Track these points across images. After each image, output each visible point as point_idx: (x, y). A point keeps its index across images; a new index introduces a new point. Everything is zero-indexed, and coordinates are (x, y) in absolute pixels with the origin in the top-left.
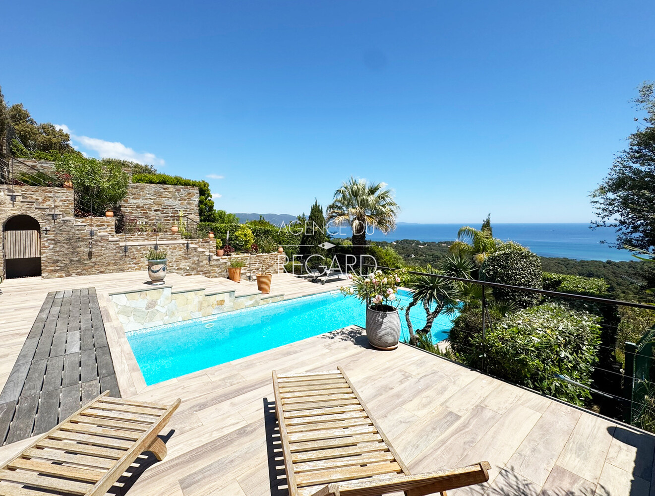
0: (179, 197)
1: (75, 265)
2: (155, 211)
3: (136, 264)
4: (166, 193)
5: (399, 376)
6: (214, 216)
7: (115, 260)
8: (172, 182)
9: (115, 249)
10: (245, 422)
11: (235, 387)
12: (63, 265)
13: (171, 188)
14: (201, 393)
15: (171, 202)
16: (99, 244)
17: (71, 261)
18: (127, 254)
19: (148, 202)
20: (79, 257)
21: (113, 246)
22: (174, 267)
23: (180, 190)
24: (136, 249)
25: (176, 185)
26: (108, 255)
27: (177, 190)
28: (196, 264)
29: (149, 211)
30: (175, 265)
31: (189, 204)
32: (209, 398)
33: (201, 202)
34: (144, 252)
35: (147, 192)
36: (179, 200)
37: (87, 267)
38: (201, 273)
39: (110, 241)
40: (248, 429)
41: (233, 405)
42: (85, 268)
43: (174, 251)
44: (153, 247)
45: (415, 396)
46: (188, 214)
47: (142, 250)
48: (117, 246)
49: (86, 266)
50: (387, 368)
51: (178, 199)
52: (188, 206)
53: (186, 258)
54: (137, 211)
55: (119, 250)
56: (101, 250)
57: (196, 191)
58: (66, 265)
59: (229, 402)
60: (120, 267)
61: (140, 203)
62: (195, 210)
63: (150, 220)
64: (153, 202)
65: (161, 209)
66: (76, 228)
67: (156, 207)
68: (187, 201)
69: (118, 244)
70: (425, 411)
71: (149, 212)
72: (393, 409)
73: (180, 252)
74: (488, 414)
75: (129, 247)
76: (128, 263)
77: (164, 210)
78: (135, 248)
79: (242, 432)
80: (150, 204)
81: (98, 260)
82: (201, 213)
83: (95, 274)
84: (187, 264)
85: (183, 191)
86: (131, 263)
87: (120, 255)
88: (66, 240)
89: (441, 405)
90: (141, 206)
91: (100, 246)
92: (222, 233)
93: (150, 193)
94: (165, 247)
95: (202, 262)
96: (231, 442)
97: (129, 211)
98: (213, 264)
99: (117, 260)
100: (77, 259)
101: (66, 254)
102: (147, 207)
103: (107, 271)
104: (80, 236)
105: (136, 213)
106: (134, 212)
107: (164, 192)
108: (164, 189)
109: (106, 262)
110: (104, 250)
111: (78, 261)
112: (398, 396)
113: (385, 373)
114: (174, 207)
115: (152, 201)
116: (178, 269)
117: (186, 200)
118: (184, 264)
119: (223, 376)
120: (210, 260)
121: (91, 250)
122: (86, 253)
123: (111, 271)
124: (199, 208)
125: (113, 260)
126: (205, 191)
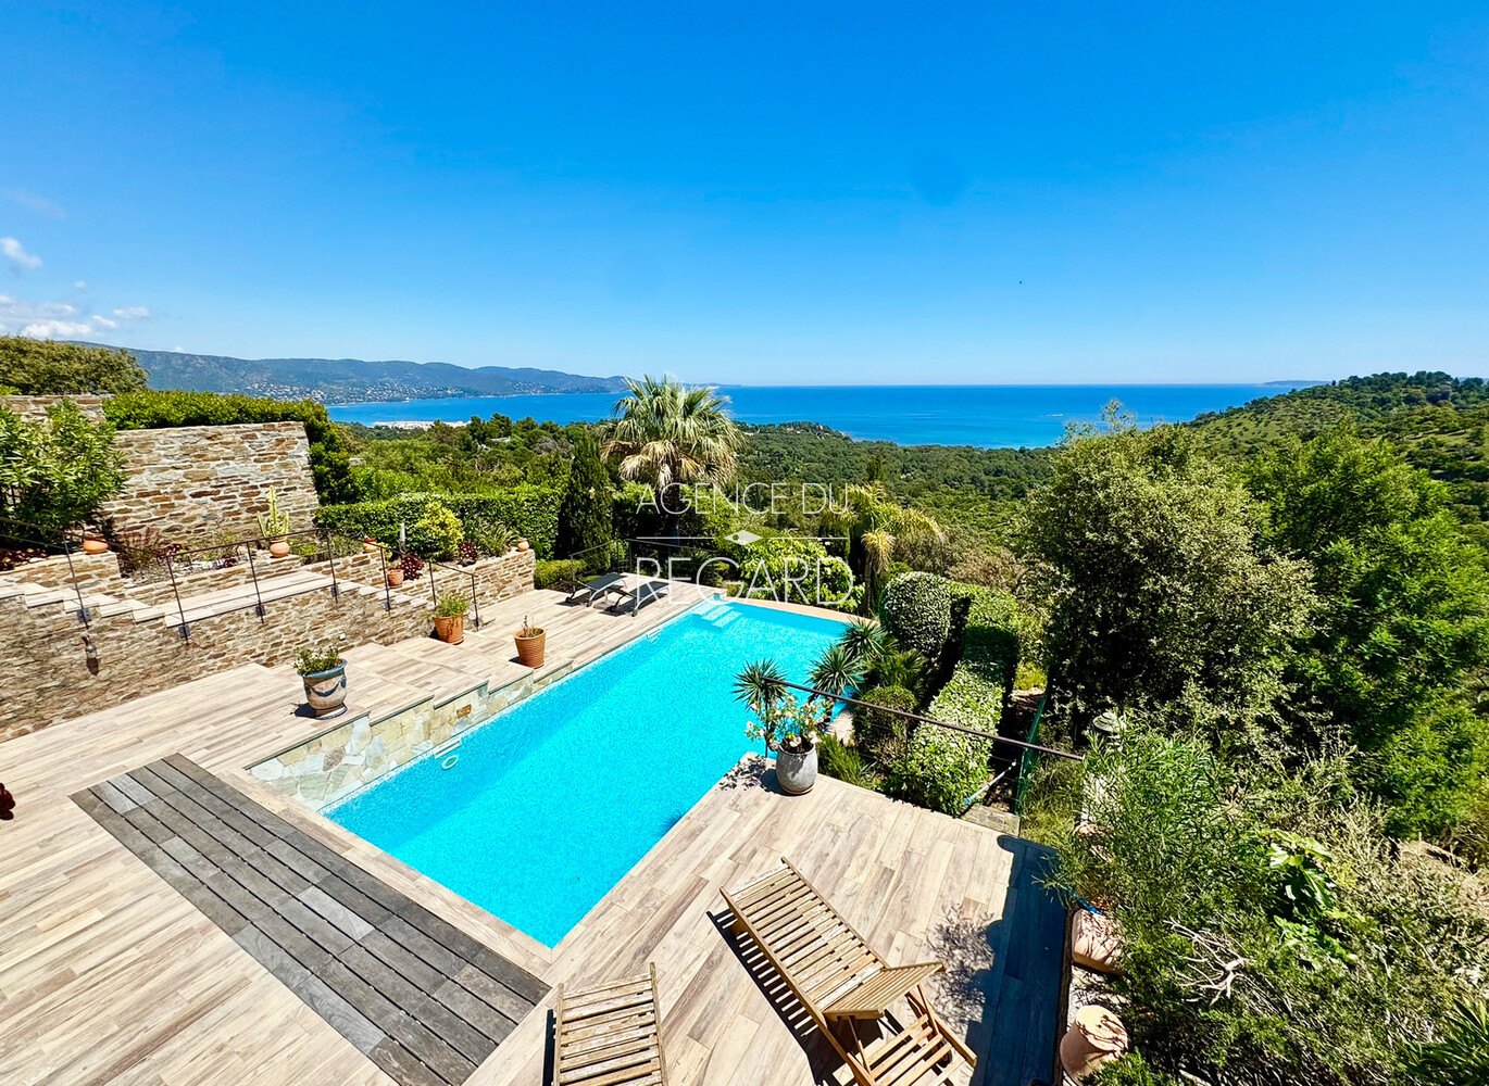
0: (253, 452)
1: (56, 698)
2: (193, 496)
3: (216, 657)
4: (218, 448)
5: (829, 834)
6: (353, 487)
7: (161, 661)
8: (224, 416)
9: (156, 637)
10: (705, 952)
11: (663, 911)
12: (19, 707)
13: (229, 433)
14: (629, 934)
15: (236, 468)
16: (111, 635)
17: (41, 692)
18: (190, 641)
19: (169, 477)
20: (62, 679)
21: (148, 630)
22: (311, 641)
23: (255, 437)
24: (212, 623)
25: (237, 421)
26: (139, 655)
27: (247, 437)
28: (359, 623)
29: (176, 498)
30: (311, 639)
31: (285, 466)
32: (645, 937)
33: (315, 459)
34: (233, 626)
35: (162, 453)
36: (255, 461)
37: (89, 695)
38: (373, 638)
39: (137, 623)
40: (715, 958)
41: (679, 935)
42: (85, 697)
43: (304, 608)
44: (251, 611)
45: (851, 859)
46: (285, 490)
47: (226, 622)
48: (161, 628)
49: (85, 693)
50: (814, 825)
51: (253, 458)
52: (283, 471)
53: (334, 617)
54: (144, 503)
55: (166, 638)
56: (120, 648)
57: (298, 431)
58: (29, 705)
59: (671, 932)
60: (178, 673)
61: (146, 483)
62: (303, 478)
63: (184, 521)
64: (185, 476)
65: (209, 489)
66: (36, 612)
67: (197, 487)
68: (277, 461)
69: (161, 624)
70: (865, 873)
71: (177, 502)
72: (837, 882)
73: (318, 607)
74: (914, 859)
75: (190, 625)
76: (196, 659)
77: (219, 492)
78: (207, 624)
79: (711, 964)
80: (178, 482)
81: (115, 672)
82: (320, 483)
83: (116, 704)
84: (340, 627)
85: (264, 436)
86: (206, 657)
87: (173, 646)
88: (13, 646)
89: (876, 862)
90: (150, 489)
91: (112, 639)
92: (382, 523)
93: (171, 452)
94: (283, 605)
95: (372, 615)
96: (707, 979)
97: (117, 508)
98: (397, 613)
99: (166, 660)
100: (57, 683)
101: (23, 680)
102: (168, 490)
103: (147, 690)
104: (50, 628)
105: (139, 510)
106: (134, 508)
107: (210, 445)
108: (209, 438)
109: (140, 671)
110: (128, 645)
111: (63, 686)
112: (836, 863)
113: (814, 834)
114: (245, 479)
115: (181, 472)
116: (319, 643)
117: (274, 458)
118: (333, 629)
119: (637, 900)
120: (389, 608)
121: (93, 655)
122: (80, 665)
123: (157, 687)
124: (311, 472)
125: (155, 662)
126: (322, 430)
